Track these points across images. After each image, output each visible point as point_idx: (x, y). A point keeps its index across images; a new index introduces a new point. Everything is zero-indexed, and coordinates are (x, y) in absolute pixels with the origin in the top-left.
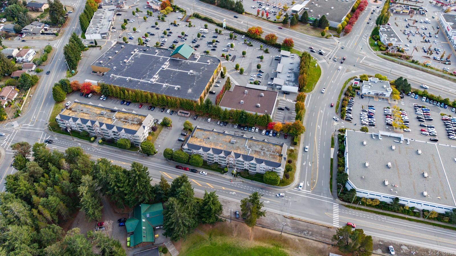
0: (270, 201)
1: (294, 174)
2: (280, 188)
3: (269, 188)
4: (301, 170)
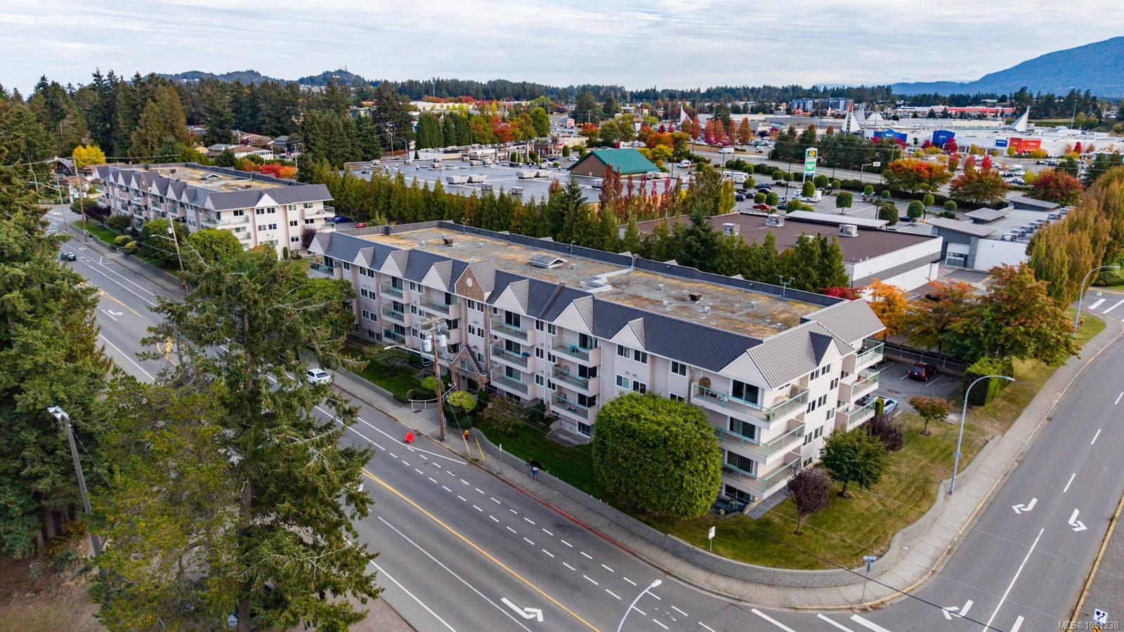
0: (549, 611)
1: (894, 528)
2: (709, 569)
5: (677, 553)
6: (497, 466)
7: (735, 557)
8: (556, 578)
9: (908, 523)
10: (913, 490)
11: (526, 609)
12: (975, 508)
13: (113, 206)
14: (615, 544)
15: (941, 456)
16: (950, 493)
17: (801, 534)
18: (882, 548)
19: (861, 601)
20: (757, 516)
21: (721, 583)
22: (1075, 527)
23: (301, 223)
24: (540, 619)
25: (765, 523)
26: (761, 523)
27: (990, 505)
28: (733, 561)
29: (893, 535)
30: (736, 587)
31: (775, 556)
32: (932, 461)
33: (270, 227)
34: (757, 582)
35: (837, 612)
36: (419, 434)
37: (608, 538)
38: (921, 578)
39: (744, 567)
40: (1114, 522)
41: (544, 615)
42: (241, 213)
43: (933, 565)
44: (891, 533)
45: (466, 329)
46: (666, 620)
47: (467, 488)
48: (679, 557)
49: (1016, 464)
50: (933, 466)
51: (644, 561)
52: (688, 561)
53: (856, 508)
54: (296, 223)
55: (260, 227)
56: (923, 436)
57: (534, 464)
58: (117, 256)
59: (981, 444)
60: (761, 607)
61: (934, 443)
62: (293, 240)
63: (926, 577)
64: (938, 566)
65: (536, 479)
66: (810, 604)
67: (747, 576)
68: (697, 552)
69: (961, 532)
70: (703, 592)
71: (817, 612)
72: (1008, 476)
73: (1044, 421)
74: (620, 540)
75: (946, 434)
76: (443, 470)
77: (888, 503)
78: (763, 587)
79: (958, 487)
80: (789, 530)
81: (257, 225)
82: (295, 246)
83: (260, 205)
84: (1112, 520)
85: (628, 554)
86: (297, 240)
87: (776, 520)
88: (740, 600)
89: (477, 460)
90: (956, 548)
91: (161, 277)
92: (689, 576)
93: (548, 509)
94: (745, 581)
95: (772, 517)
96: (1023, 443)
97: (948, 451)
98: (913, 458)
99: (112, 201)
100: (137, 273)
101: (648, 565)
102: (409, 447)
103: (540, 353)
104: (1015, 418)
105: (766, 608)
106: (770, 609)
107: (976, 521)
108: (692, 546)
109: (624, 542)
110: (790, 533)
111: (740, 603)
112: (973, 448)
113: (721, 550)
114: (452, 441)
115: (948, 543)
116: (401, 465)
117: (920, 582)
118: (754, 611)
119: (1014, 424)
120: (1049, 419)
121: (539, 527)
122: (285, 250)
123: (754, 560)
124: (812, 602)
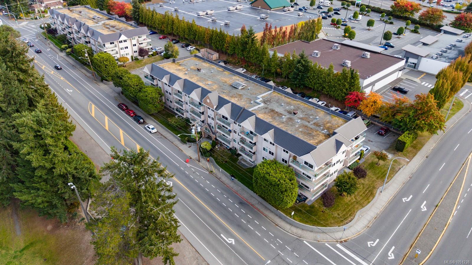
0: (237, 240)
1: (358, 209)
2: (291, 224)
3: (262, 209)
4: (386, 208)
5: (281, 217)
6: (219, 175)
7: (300, 221)
8: (239, 226)
9: (363, 207)
10: (368, 192)
11: (229, 239)
12: (389, 199)
13: (57, 28)
14: (260, 211)
15: (381, 176)
16: (381, 192)
17: (324, 212)
18: (352, 218)
19: (341, 239)
20: (309, 204)
21: (294, 230)
22: (423, 209)
23: (137, 45)
24: (234, 243)
25: (312, 207)
26: (311, 207)
27: (395, 197)
28: (299, 223)
29: (356, 212)
30: (299, 232)
31: (314, 221)
32: (377, 178)
33: (125, 48)
34: (307, 230)
35: (332, 243)
36: (191, 158)
37: (257, 209)
38: (363, 229)
39: (303, 225)
40: (437, 208)
41: (235, 242)
42: (113, 43)
43: (368, 224)
44: (356, 211)
45: (207, 116)
46: (275, 245)
47: (208, 184)
48: (281, 218)
49: (409, 179)
50: (377, 181)
51: (269, 219)
52: (284, 220)
53: (345, 200)
54: (135, 45)
55: (121, 48)
56: (376, 165)
57: (232, 176)
58: (63, 54)
59: (398, 170)
60: (307, 240)
61: (380, 169)
62: (135, 52)
63: (365, 229)
64: (370, 224)
65: (233, 182)
66: (323, 239)
67: (304, 228)
68: (287, 218)
69: (381, 210)
70: (288, 233)
71: (325, 242)
72: (404, 184)
73: (425, 158)
74: (261, 210)
75: (385, 164)
76: (200, 176)
77: (357, 198)
78: (309, 232)
79: (385, 189)
80: (320, 210)
81: (120, 47)
82: (136, 54)
83: (120, 40)
84: (436, 207)
85: (264, 216)
86: (136, 52)
87: (316, 206)
88: (300, 237)
89: (212, 172)
90: (378, 216)
91: (84, 68)
92: (284, 227)
93: (237, 195)
94: (303, 229)
95: (315, 204)
96: (414, 169)
97: (385, 173)
98: (371, 177)
99: (57, 25)
100: (73, 66)
101: (270, 221)
102: (188, 165)
103: (235, 132)
104: (414, 156)
105: (309, 240)
106: (310, 241)
107: (388, 205)
108: (286, 216)
109: (263, 211)
110: (320, 211)
111: (300, 238)
112: (394, 171)
113: (296, 218)
114: (203, 162)
115: (376, 214)
116: (185, 173)
117: (362, 231)
118: (305, 242)
119: (413, 159)
120: (427, 157)
121: (233, 203)
122: (132, 57)
123: (306, 222)
124: (325, 239)
